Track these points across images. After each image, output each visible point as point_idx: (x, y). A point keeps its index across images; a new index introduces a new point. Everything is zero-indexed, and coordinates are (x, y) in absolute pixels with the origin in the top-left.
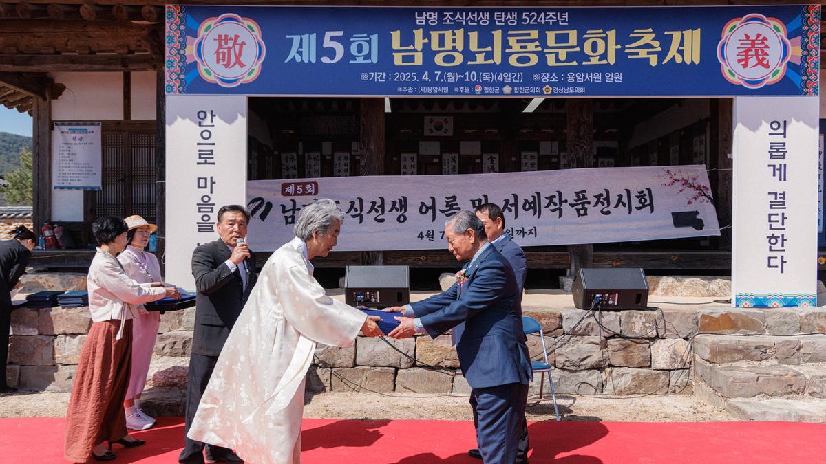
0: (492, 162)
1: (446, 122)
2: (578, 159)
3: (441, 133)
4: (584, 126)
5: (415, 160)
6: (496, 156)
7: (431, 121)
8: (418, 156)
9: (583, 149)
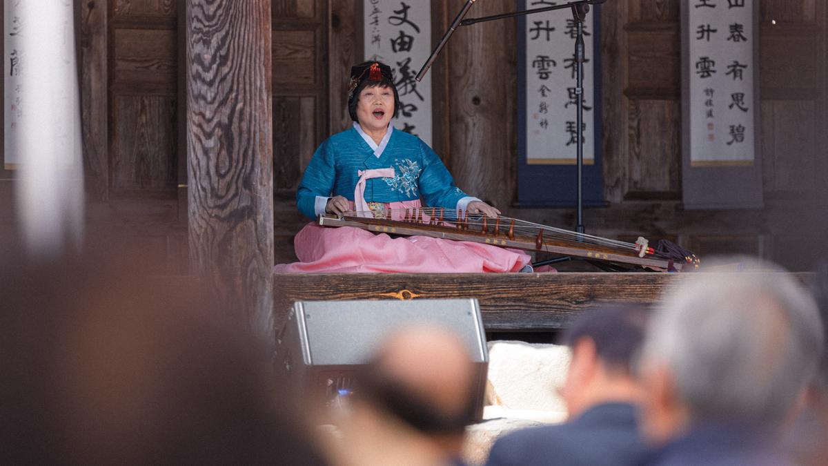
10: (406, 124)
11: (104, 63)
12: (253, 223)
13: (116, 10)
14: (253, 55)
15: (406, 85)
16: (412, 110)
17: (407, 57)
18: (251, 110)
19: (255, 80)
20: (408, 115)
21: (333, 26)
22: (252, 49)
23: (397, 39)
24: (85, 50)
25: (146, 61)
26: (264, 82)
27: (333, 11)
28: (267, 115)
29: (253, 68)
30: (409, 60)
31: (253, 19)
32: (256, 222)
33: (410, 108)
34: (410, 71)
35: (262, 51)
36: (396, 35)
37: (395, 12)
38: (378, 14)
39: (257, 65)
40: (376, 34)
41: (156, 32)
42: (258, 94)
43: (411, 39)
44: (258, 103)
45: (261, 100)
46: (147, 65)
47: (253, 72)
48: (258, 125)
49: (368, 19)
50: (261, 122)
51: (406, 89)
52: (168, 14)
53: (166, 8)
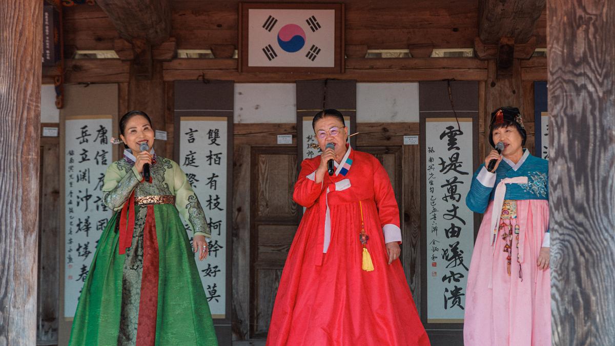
0: (452, 143)
1: (314, 25)
2: (572, 119)
3: (297, 59)
4: (587, 31)
5: (223, 139)
6: (467, 126)
7: (269, 24)
8: (231, 127)
9: (583, 94)
10: (456, 287)
11: (248, 247)
12: (5, 339)
13: (260, 213)
14: (10, 201)
15: (456, 260)
16: (460, 277)
17: (457, 241)
18: (6, 246)
19: (11, 222)
20: (457, 280)
21: (405, 221)
22: (8, 197)
23: (449, 229)
24: (235, 239)
25: (279, 246)
26: (20, 224)
27: (405, 211)
28: (23, 251)
29: (9, 212)
30: (458, 243)
31: (10, 172)
32: (7, 339)
33: (459, 275)
34: (458, 250)
35: (20, 198)
36: (449, 227)
37: (447, 211)
38: (436, 213)
39: (14, 210)
40: (435, 226)
41: (287, 227)
42: (13, 233)
43: (460, 229)
44: (13, 240)
45: (17, 238)
46: (280, 248)
47: (9, 216)
48: (12, 258)
49: (429, 216)
50: (16, 257)
51: (456, 263)
52: (294, 215)
53: (293, 211)
